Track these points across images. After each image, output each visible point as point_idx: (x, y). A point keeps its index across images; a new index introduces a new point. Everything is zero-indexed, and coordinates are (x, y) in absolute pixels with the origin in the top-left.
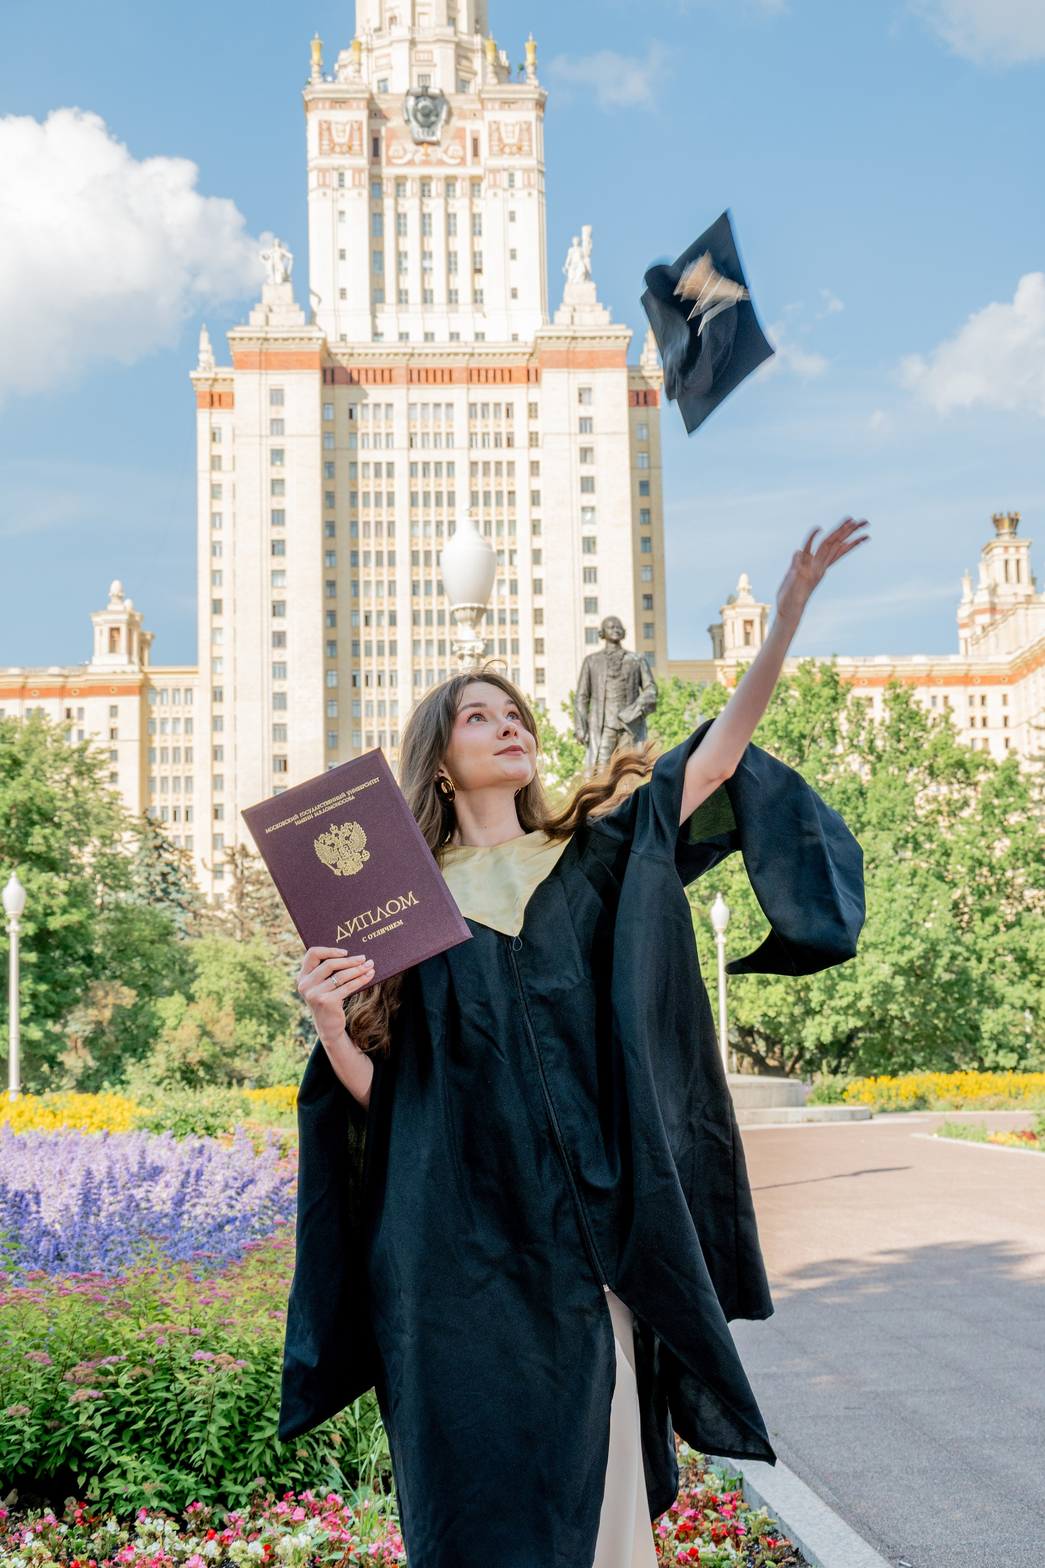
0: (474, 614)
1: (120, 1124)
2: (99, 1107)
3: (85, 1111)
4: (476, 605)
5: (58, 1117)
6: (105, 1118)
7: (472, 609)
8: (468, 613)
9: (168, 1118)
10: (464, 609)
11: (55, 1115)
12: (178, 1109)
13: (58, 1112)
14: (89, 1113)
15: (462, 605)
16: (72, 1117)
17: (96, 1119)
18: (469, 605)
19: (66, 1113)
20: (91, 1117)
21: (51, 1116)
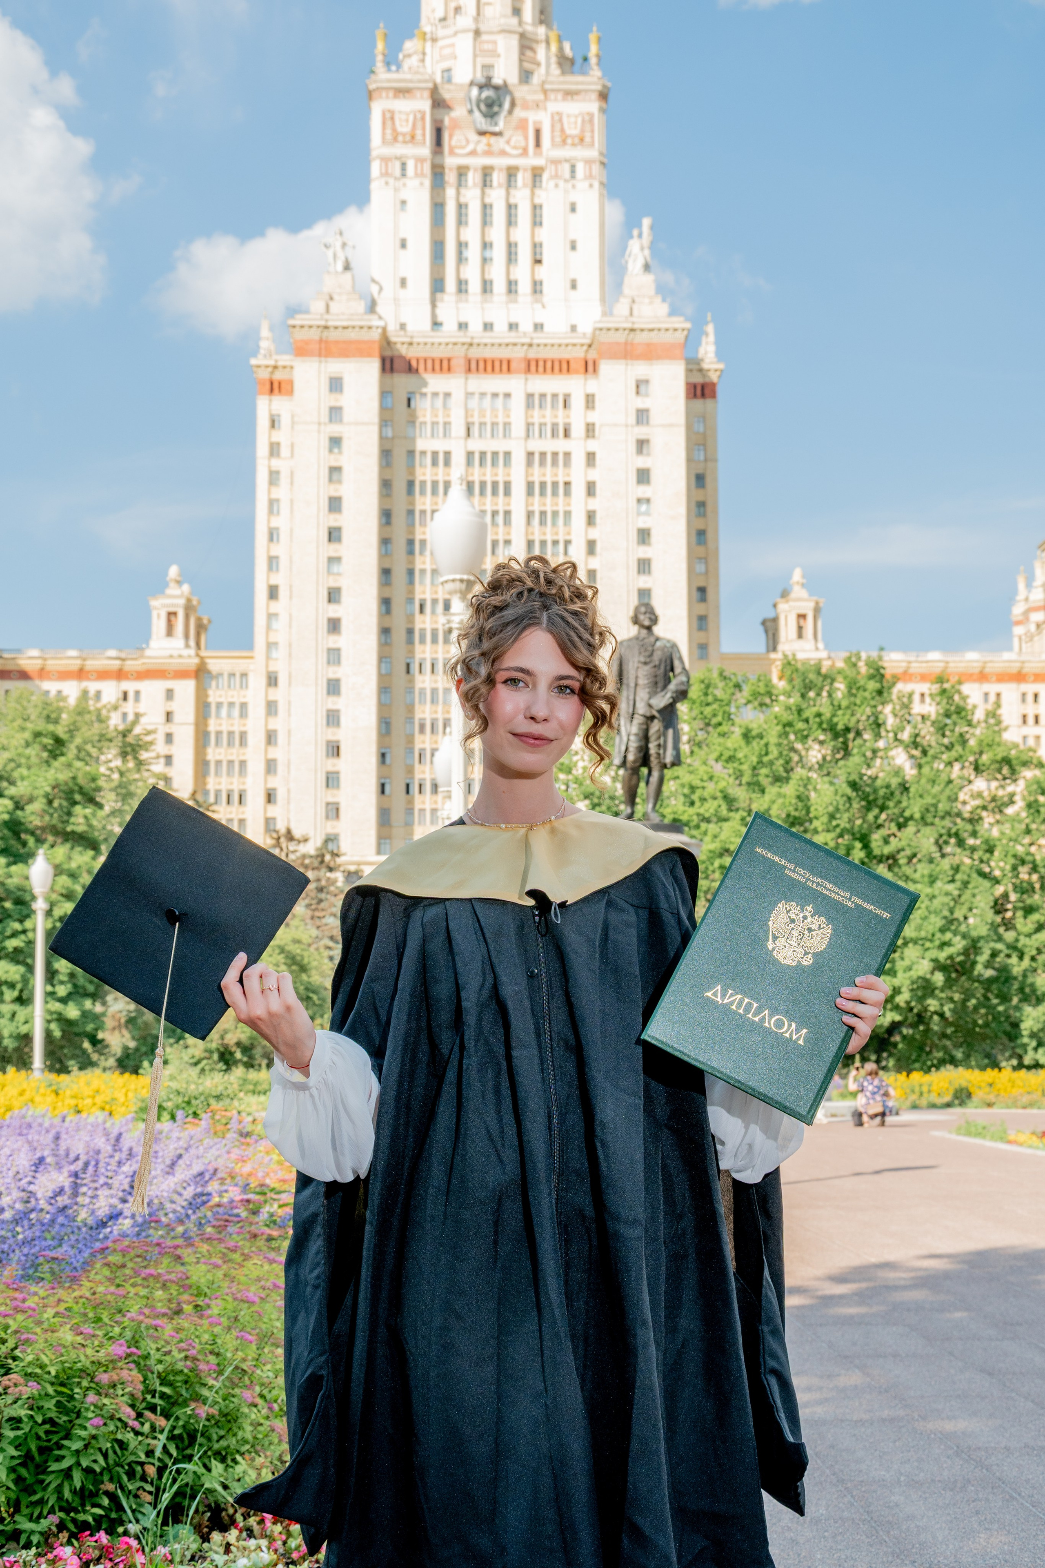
0: (464, 586)
1: (123, 1104)
2: (103, 1087)
3: (87, 1091)
4: (465, 577)
5: (60, 1097)
6: (108, 1099)
7: (462, 581)
8: (458, 585)
9: (169, 1099)
10: (453, 581)
11: (57, 1094)
12: (182, 1090)
13: (61, 1092)
14: (91, 1093)
15: (451, 577)
16: (74, 1097)
17: (99, 1100)
18: (458, 577)
19: (68, 1092)
20: (94, 1097)
21: (53, 1096)
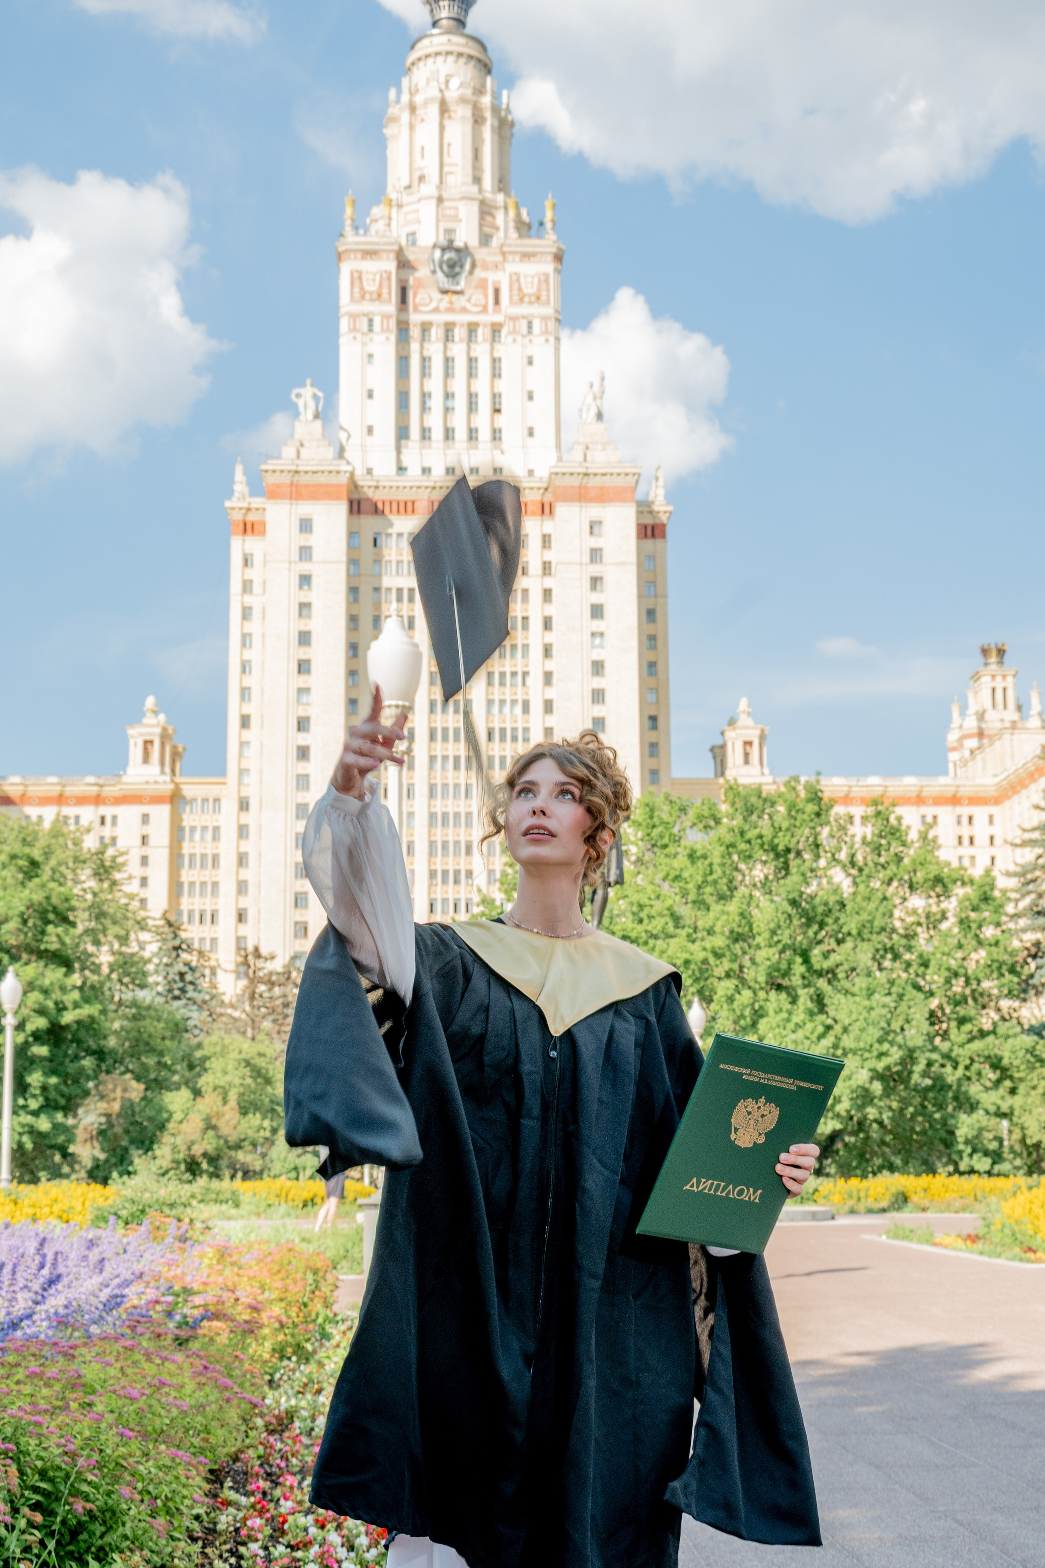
1: (80, 1213)
2: (61, 1196)
3: (45, 1200)
4: (401, 703)
5: (18, 1206)
6: (65, 1208)
7: (397, 706)
9: (124, 1208)
11: (16, 1203)
12: (136, 1199)
13: (19, 1201)
14: (49, 1202)
16: (33, 1206)
17: (56, 1209)
18: (394, 702)
19: (26, 1202)
20: (51, 1207)
21: (12, 1205)
